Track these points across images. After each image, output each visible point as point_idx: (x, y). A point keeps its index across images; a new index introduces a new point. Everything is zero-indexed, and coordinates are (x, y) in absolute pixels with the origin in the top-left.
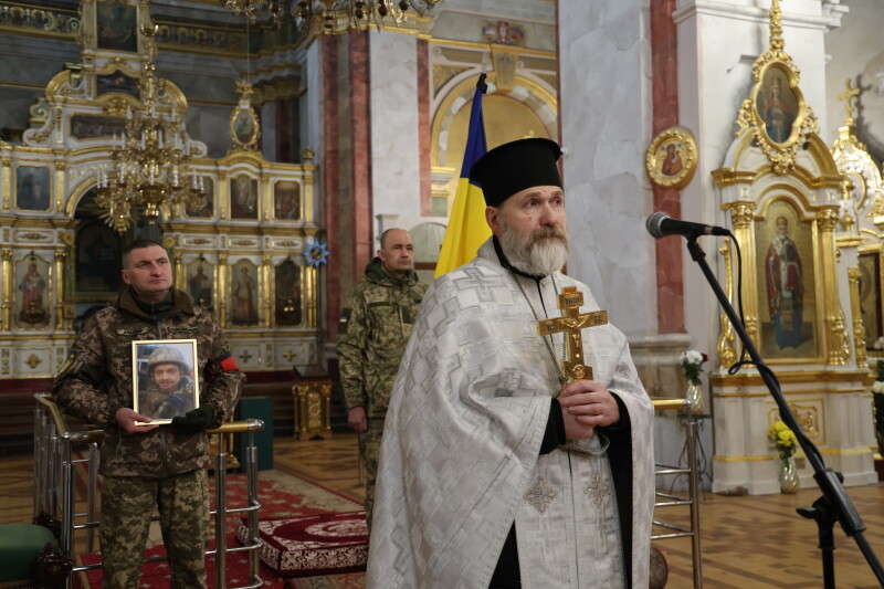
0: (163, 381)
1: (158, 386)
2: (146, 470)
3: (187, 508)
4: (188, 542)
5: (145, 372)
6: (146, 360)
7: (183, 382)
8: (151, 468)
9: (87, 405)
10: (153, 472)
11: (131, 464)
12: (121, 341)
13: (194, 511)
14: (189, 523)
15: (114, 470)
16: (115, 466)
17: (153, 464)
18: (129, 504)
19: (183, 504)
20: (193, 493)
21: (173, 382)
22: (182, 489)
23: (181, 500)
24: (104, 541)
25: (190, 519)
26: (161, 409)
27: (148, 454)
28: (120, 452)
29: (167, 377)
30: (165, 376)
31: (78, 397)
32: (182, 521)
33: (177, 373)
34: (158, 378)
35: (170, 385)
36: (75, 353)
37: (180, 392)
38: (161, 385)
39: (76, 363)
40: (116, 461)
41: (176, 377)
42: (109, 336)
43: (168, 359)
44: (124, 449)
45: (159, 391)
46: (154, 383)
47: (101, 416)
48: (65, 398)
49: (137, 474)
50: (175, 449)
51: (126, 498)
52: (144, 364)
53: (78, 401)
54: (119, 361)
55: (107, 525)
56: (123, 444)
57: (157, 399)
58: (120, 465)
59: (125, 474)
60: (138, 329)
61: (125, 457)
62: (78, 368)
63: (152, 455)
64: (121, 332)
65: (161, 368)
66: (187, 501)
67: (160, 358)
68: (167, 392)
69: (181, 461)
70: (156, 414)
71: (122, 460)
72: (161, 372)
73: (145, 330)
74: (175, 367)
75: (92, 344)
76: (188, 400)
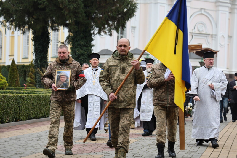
0: (62, 80)
1: (61, 81)
2: (59, 99)
3: (68, 111)
4: (68, 119)
5: (58, 77)
7: (67, 80)
11: (56, 98)
25: (69, 114)
30: (63, 79)
35: (64, 81)
36: (46, 71)
37: (66, 82)
41: (65, 79)
42: (53, 67)
43: (64, 75)
44: (54, 94)
49: (57, 100)
50: (65, 95)
52: (58, 75)
54: (54, 74)
57: (60, 84)
58: (53, 97)
60: (59, 66)
62: (46, 74)
63: (60, 96)
64: (56, 67)
65: (62, 76)
67: (62, 74)
68: (63, 82)
69: (67, 98)
70: (59, 87)
72: (62, 77)
73: (61, 67)
74: (65, 77)
75: (50, 69)
76: (67, 84)
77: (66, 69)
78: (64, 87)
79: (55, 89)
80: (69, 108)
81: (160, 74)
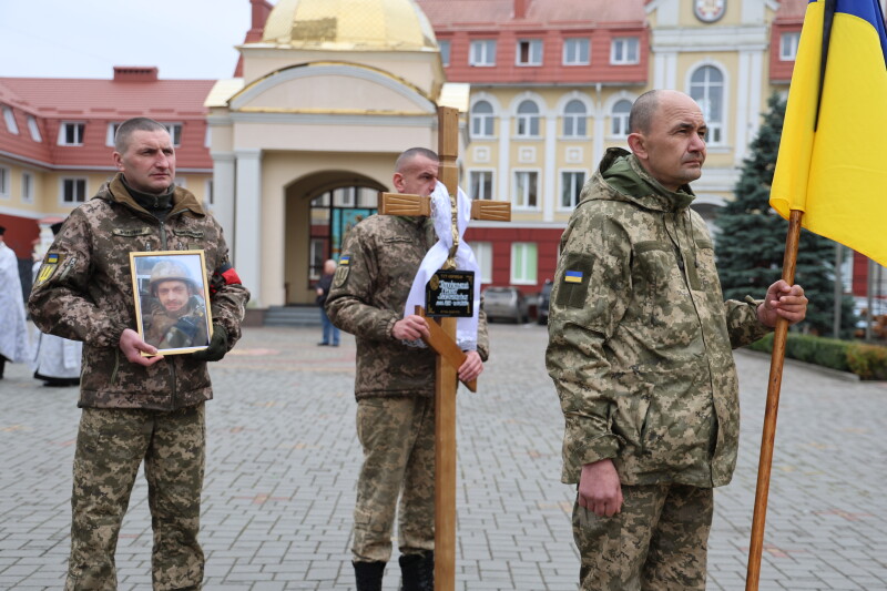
0: (170, 302)
1: (164, 309)
2: (151, 401)
3: (187, 456)
4: (186, 496)
5: (147, 291)
6: (147, 277)
7: (192, 303)
8: (156, 399)
9: (83, 323)
10: (158, 403)
11: (133, 393)
12: (118, 243)
13: (195, 458)
14: (189, 473)
15: (110, 399)
16: (111, 396)
17: (161, 394)
18: (120, 447)
19: (183, 451)
20: (194, 438)
21: (181, 303)
22: (182, 432)
23: (181, 445)
24: (80, 492)
25: (191, 468)
26: (170, 336)
27: (155, 383)
28: (118, 379)
29: (173, 297)
30: (171, 296)
31: (71, 313)
32: (181, 471)
33: (185, 292)
34: (163, 298)
35: (178, 307)
36: (58, 256)
37: (190, 315)
38: (167, 307)
39: (61, 268)
40: (113, 390)
41: (183, 298)
42: (102, 235)
43: (173, 275)
44: (122, 375)
45: (166, 314)
46: (159, 304)
47: (102, 339)
48: (53, 313)
49: (139, 406)
50: (185, 377)
51: (117, 441)
52: (145, 281)
53: (71, 318)
54: (116, 267)
55: (88, 471)
56: (120, 369)
57: (164, 324)
58: (117, 395)
59: (125, 405)
60: (137, 229)
61: (125, 385)
62: (65, 273)
63: (160, 383)
64: (117, 231)
65: (166, 285)
66: (186, 447)
67: (164, 273)
68: (173, 315)
69: (189, 392)
70: (164, 343)
71: (120, 388)
72: (166, 291)
73: (146, 230)
74: (183, 285)
75: (81, 245)
76: (200, 325)
77: (175, 241)
78: (188, 341)
79: (143, 354)
80: (190, 438)
81: (406, 260)
